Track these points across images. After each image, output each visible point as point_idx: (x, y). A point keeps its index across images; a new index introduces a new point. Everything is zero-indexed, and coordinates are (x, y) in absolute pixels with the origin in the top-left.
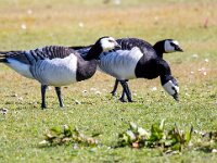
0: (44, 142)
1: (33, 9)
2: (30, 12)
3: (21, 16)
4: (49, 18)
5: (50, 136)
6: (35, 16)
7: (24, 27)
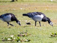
0: (50, 36)
1: (48, 5)
2: (48, 6)
3: (46, 7)
4: (52, 7)
5: (52, 35)
6: (49, 7)
7: (46, 9)
